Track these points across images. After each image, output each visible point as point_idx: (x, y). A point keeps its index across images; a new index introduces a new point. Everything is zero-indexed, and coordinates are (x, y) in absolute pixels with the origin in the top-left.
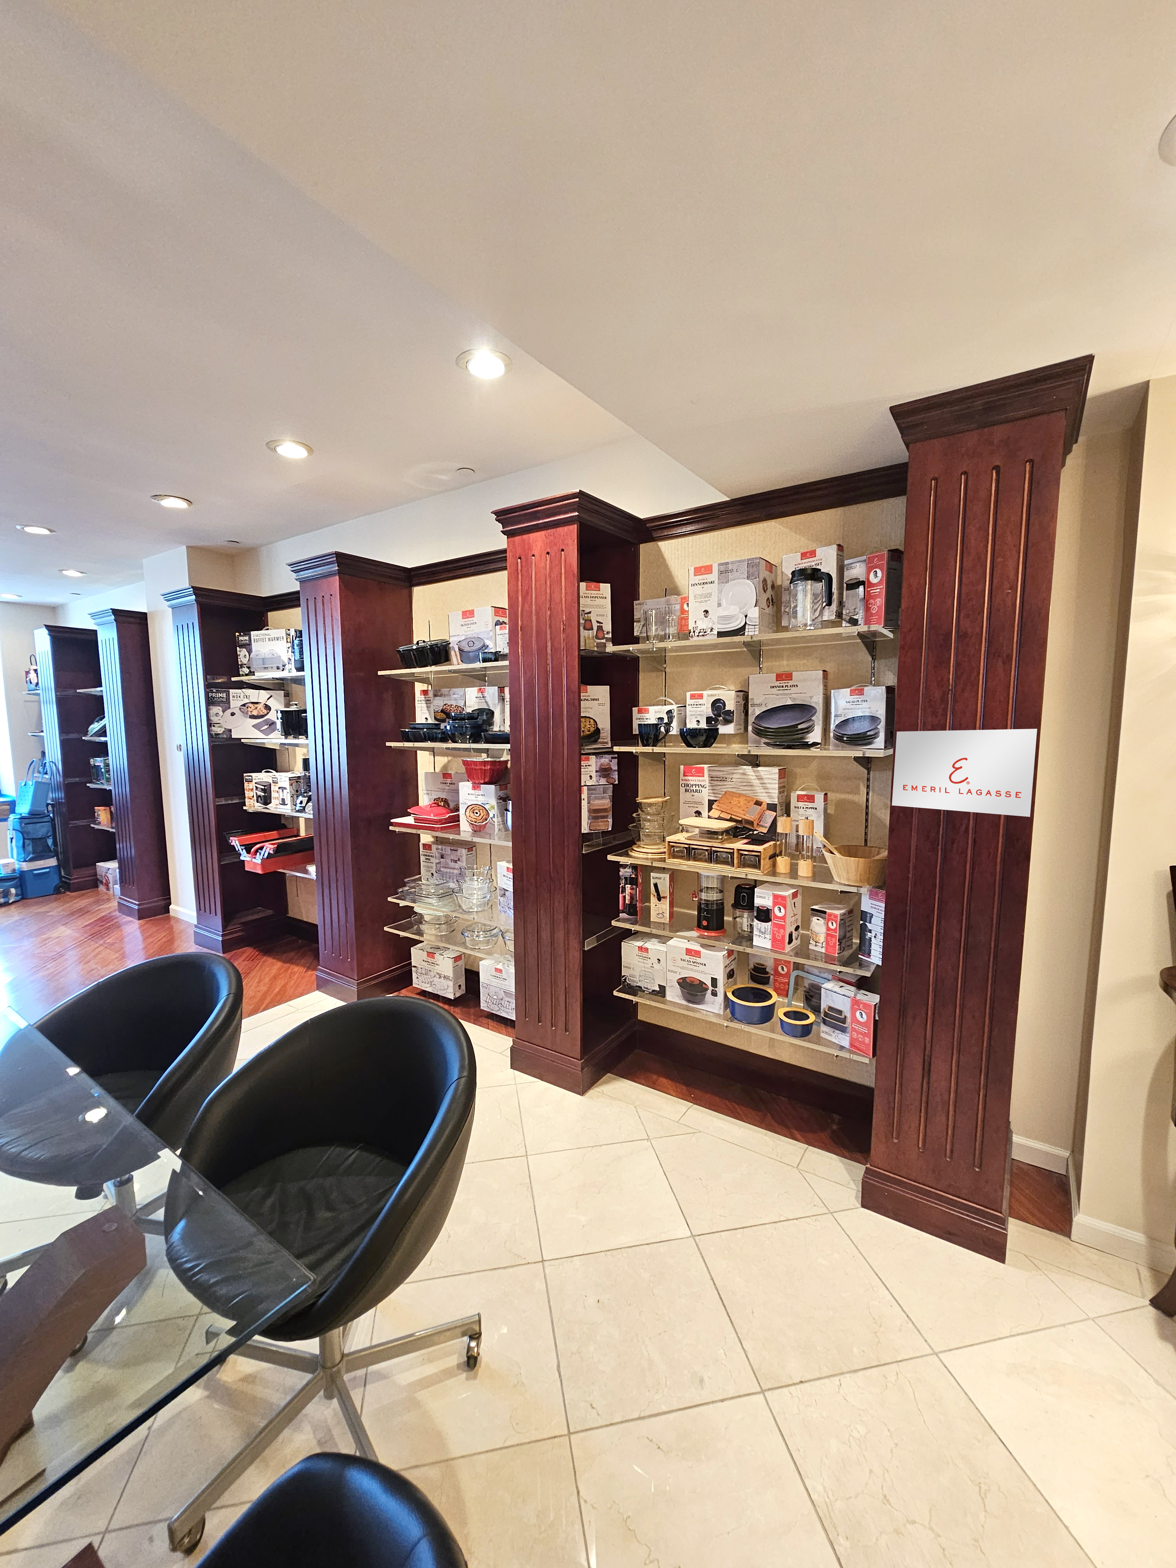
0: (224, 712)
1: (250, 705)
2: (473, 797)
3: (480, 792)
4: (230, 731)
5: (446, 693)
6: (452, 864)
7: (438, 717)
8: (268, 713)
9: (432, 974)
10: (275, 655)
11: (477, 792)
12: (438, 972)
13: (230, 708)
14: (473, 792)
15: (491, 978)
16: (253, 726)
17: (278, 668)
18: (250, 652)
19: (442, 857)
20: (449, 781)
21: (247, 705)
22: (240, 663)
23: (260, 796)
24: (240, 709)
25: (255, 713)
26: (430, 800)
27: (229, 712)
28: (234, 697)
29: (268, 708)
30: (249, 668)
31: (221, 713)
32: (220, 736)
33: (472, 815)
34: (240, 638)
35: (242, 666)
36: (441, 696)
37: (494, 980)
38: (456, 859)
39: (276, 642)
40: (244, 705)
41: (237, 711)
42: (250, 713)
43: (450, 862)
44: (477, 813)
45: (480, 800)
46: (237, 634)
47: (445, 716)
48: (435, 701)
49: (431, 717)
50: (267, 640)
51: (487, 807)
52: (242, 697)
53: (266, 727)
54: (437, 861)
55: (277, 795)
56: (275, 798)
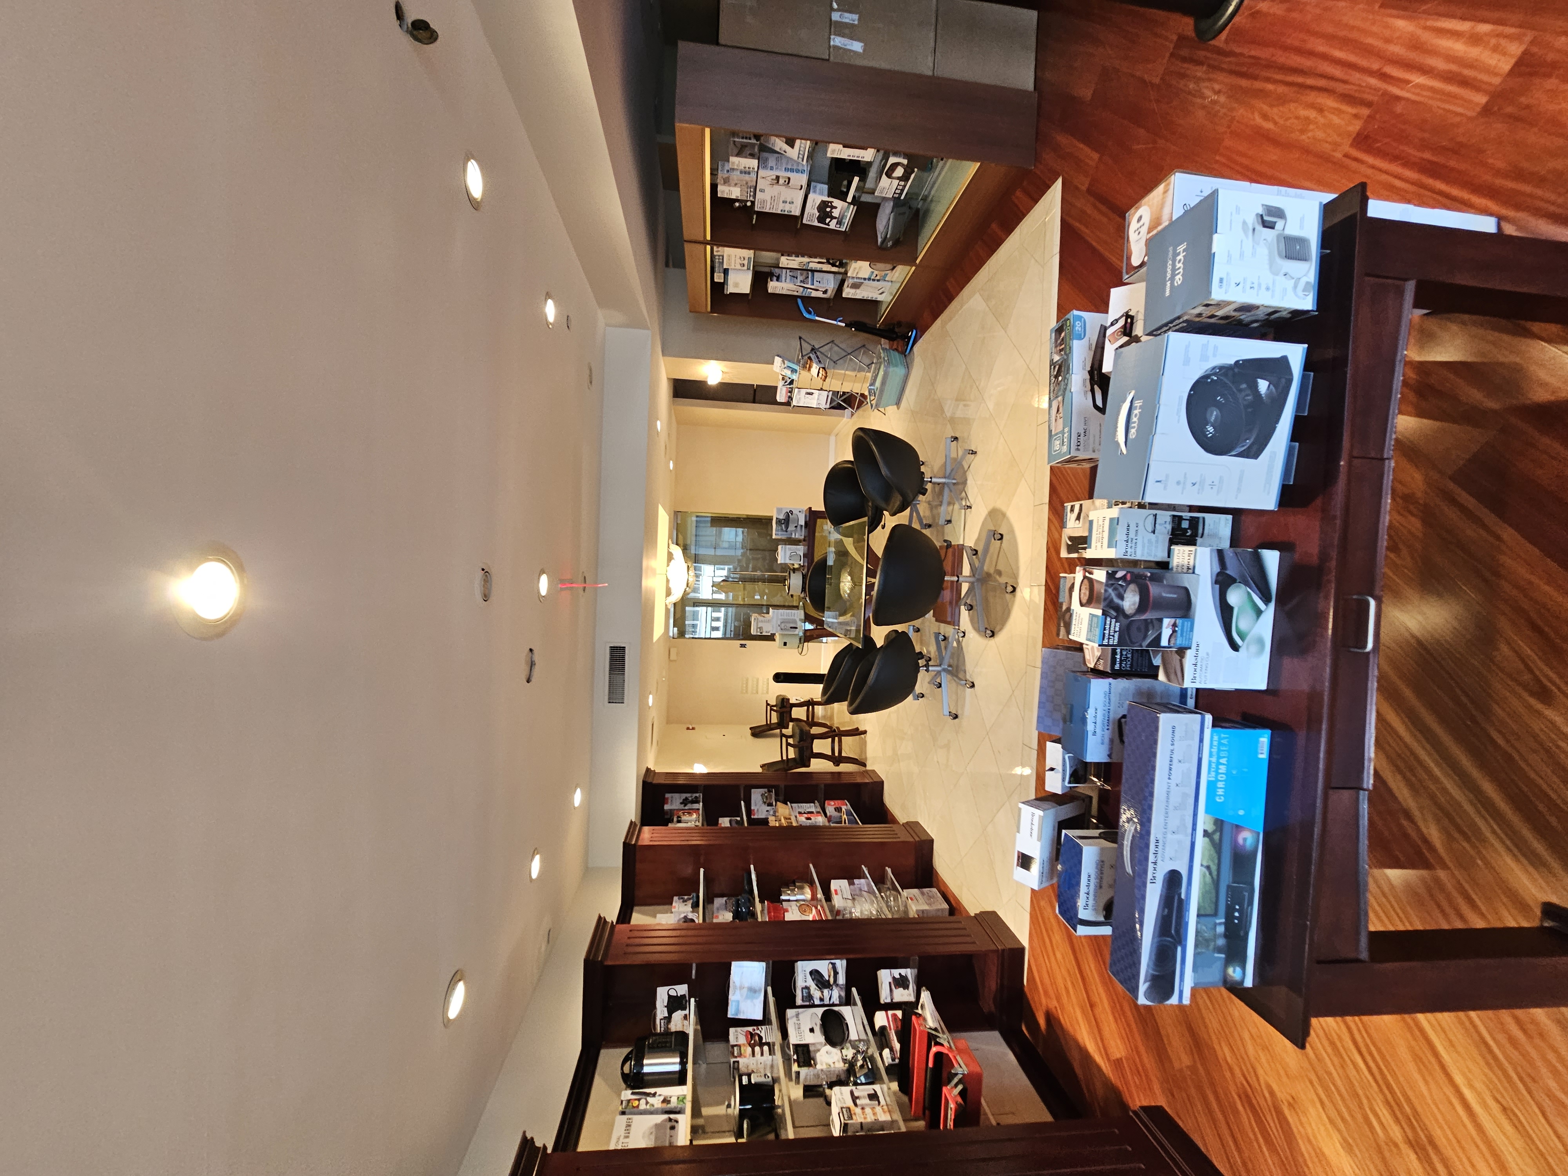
17: (673, 1128)
39: (633, 1128)
55: (868, 1110)
56: (874, 1114)
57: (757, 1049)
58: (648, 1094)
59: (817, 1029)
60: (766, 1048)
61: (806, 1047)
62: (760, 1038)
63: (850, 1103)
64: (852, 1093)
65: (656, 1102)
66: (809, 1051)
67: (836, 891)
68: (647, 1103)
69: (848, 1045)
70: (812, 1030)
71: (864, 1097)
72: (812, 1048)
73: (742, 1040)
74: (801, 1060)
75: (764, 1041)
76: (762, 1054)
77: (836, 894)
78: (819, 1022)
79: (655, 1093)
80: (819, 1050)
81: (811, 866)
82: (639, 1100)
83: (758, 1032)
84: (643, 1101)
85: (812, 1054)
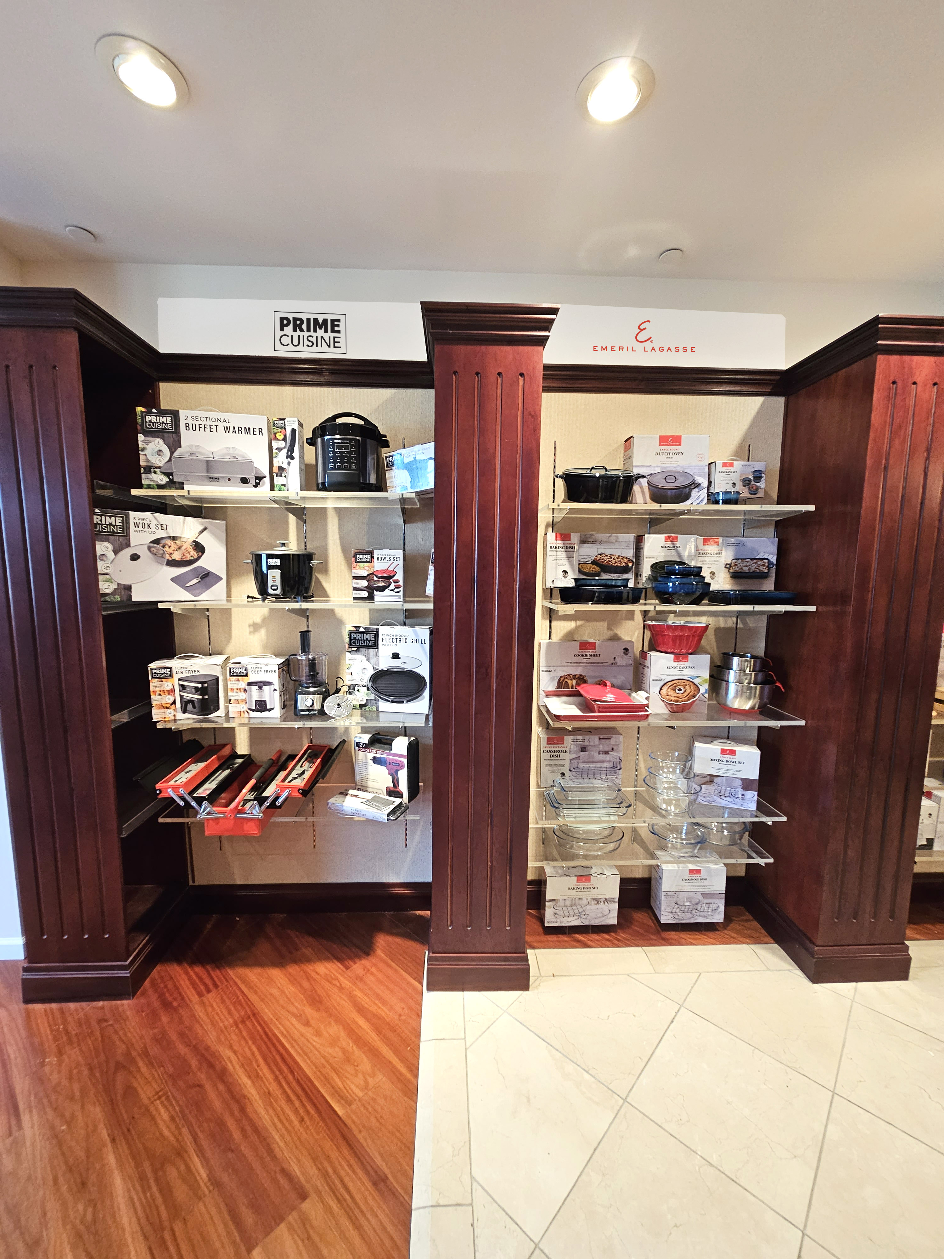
0: (116, 552)
1: (169, 542)
2: (675, 671)
3: (687, 664)
4: (129, 588)
5: (604, 539)
6: (602, 757)
7: (587, 570)
8: (199, 558)
9: (584, 902)
10: (240, 458)
11: (682, 664)
12: (595, 897)
13: (128, 545)
14: (675, 664)
15: (683, 883)
16: (172, 580)
17: (244, 481)
18: (175, 444)
19: (583, 749)
20: (589, 652)
21: (163, 542)
22: (143, 463)
23: (191, 701)
24: (149, 548)
25: (177, 556)
26: (552, 679)
27: (126, 553)
28: (137, 525)
29: (199, 548)
30: (168, 475)
31: (111, 555)
32: (108, 598)
33: (671, 693)
34: (148, 418)
35: (149, 469)
36: (593, 542)
37: (687, 884)
38: (607, 749)
39: (244, 436)
40: (157, 541)
41: (143, 552)
42: (167, 557)
43: (596, 754)
44: (680, 690)
45: (687, 673)
46: (139, 409)
47: (598, 569)
48: (581, 550)
49: (573, 571)
50: (221, 429)
51: (696, 681)
52: (153, 526)
53: (195, 581)
54: (574, 756)
55: (242, 696)
56: (237, 701)
57: (365, 583)
58: (291, 449)
59: (396, 663)
60: (365, 594)
61: (375, 645)
62: (382, 589)
63: (252, 678)
64: (269, 683)
65: (281, 459)
66: (368, 647)
67: (733, 752)
68: (279, 449)
69: (372, 697)
70: (396, 656)
71: (261, 696)
72: (372, 651)
73: (379, 565)
74: (358, 636)
75: (376, 593)
76: (355, 589)
77: (723, 752)
78: (407, 667)
79: (292, 458)
80: (368, 660)
81: (802, 723)
82: (284, 439)
83: (392, 586)
84: (282, 444)
85: (363, 650)
